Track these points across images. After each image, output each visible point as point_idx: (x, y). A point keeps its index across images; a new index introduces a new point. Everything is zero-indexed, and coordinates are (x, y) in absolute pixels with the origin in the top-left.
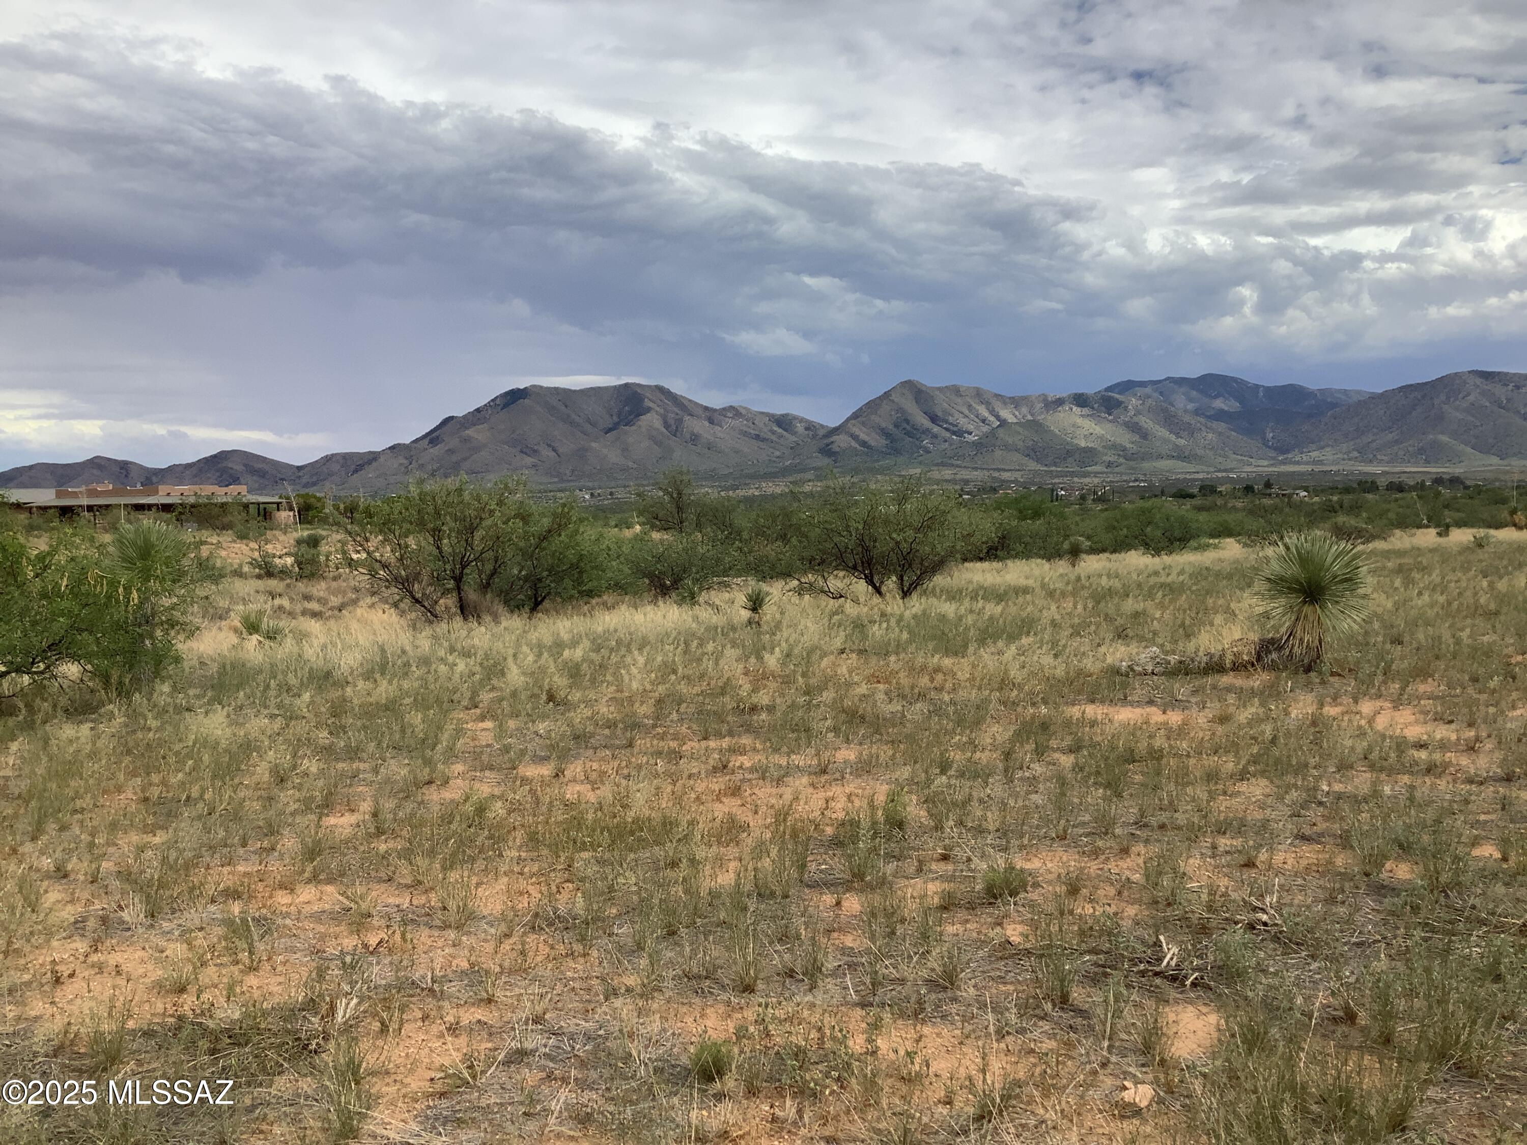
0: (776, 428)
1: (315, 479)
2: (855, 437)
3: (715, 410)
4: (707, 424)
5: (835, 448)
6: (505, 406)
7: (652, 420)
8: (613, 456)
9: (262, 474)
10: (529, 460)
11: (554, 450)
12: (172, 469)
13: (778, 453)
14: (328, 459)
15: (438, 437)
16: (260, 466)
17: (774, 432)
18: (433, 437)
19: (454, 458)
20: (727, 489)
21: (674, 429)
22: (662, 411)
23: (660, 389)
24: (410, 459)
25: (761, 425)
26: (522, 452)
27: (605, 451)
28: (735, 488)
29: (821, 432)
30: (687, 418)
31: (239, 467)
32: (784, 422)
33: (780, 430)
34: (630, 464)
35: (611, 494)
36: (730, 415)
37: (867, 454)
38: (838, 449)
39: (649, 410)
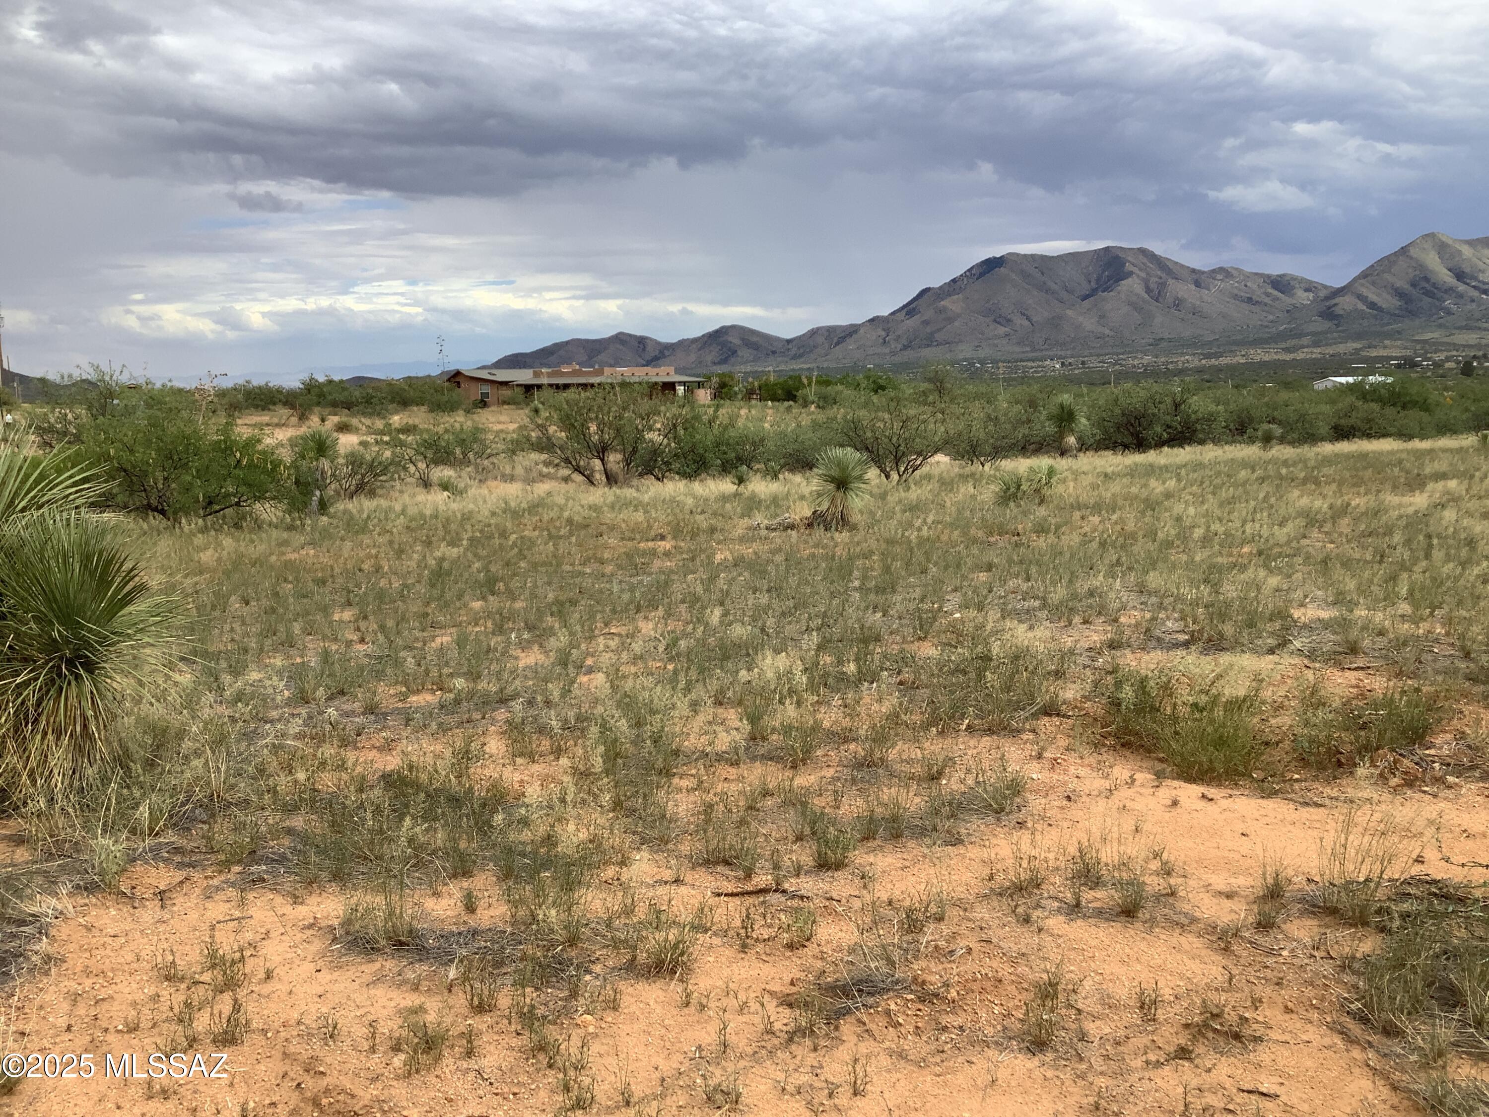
0: (1270, 290)
1: (802, 351)
2: (1361, 297)
3: (1203, 273)
4: (1193, 287)
5: (1338, 310)
6: (981, 275)
7: (1133, 286)
8: (1089, 323)
9: (755, 347)
10: (1002, 330)
11: (1028, 319)
12: (681, 343)
13: (1271, 317)
14: (814, 333)
15: (914, 309)
16: (754, 339)
17: (1268, 295)
18: (909, 309)
19: (929, 329)
20: (1208, 356)
21: (1157, 294)
22: (1143, 275)
23: (1143, 251)
24: (888, 331)
25: (1255, 287)
26: (995, 321)
27: (1081, 319)
28: (1217, 355)
29: (1323, 294)
30: (1171, 281)
31: (736, 341)
32: (1281, 284)
33: (1276, 293)
34: (1107, 332)
35: (1083, 363)
36: (1219, 277)
37: (1375, 317)
38: (1341, 312)
39: (1131, 274)
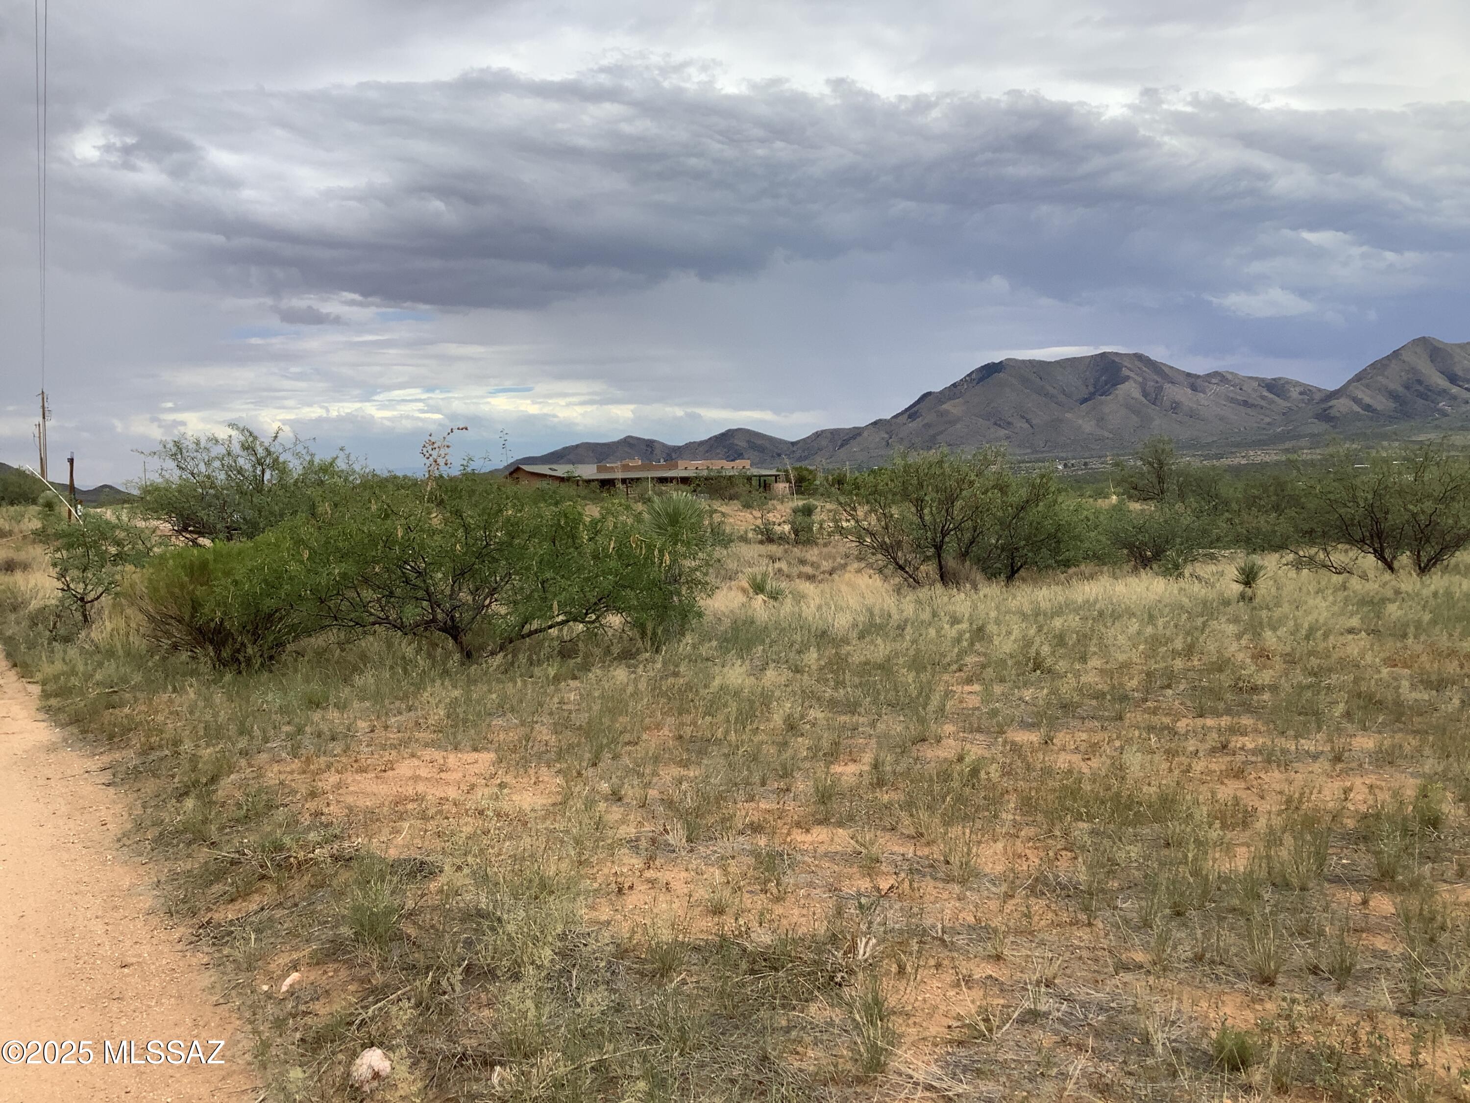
0: (1266, 393)
1: (806, 453)
2: (1356, 400)
3: (1199, 376)
4: (1189, 391)
5: (1333, 412)
6: (981, 380)
7: (1130, 389)
8: (1088, 426)
9: (761, 449)
10: (1002, 432)
11: (1028, 421)
12: (688, 446)
13: (1268, 420)
14: (818, 435)
15: (916, 412)
16: (759, 442)
17: (1263, 398)
18: (911, 412)
19: (932, 432)
20: (1207, 457)
21: (1154, 397)
22: (1140, 379)
23: (1139, 357)
24: (890, 434)
25: (1250, 391)
26: (995, 424)
27: (1080, 422)
28: (1219, 457)
29: (1318, 397)
30: (1167, 386)
31: (743, 444)
32: (1275, 387)
33: (1271, 396)
34: (1106, 434)
35: (1086, 464)
36: (1214, 381)
37: (1371, 419)
38: (1338, 415)
39: (1127, 378)
